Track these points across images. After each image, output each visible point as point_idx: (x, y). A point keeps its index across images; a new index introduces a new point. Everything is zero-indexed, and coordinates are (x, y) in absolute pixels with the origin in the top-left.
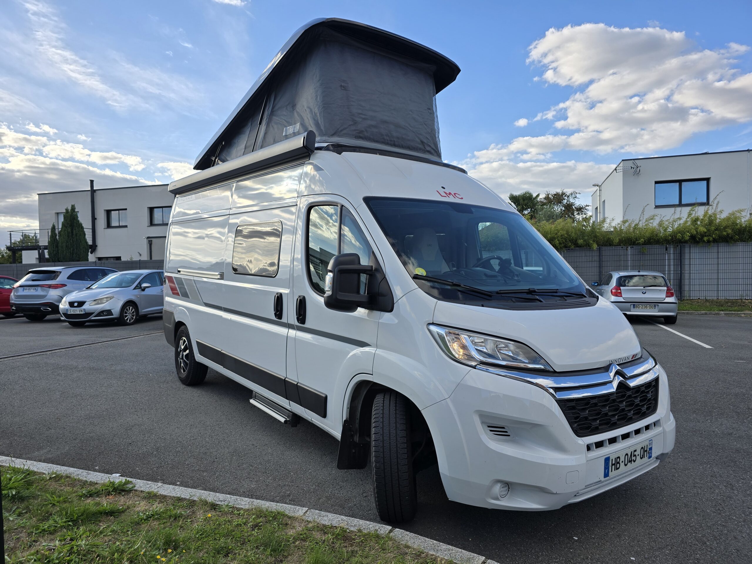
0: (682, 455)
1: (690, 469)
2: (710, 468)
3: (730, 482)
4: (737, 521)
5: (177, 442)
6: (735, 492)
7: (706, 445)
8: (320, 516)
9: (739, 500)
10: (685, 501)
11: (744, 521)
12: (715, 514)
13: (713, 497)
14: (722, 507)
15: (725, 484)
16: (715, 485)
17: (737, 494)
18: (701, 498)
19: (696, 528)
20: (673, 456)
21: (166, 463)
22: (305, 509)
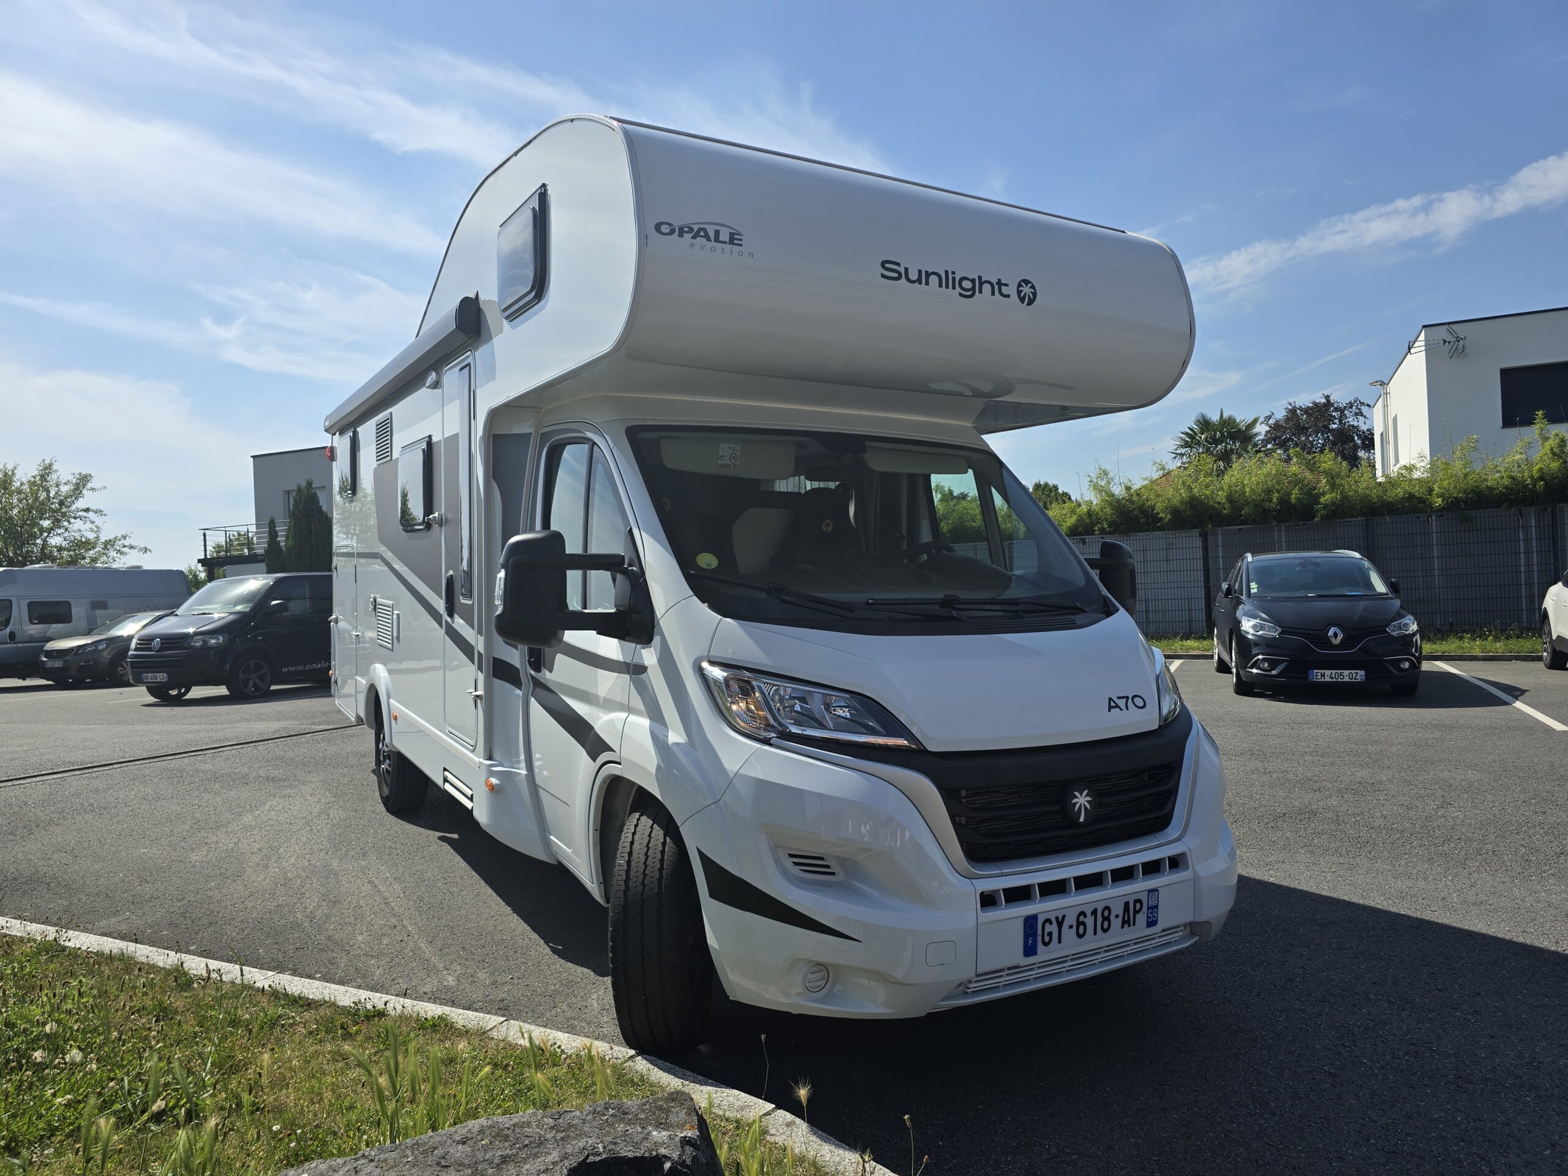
21: (316, 943)
22: (500, 1019)
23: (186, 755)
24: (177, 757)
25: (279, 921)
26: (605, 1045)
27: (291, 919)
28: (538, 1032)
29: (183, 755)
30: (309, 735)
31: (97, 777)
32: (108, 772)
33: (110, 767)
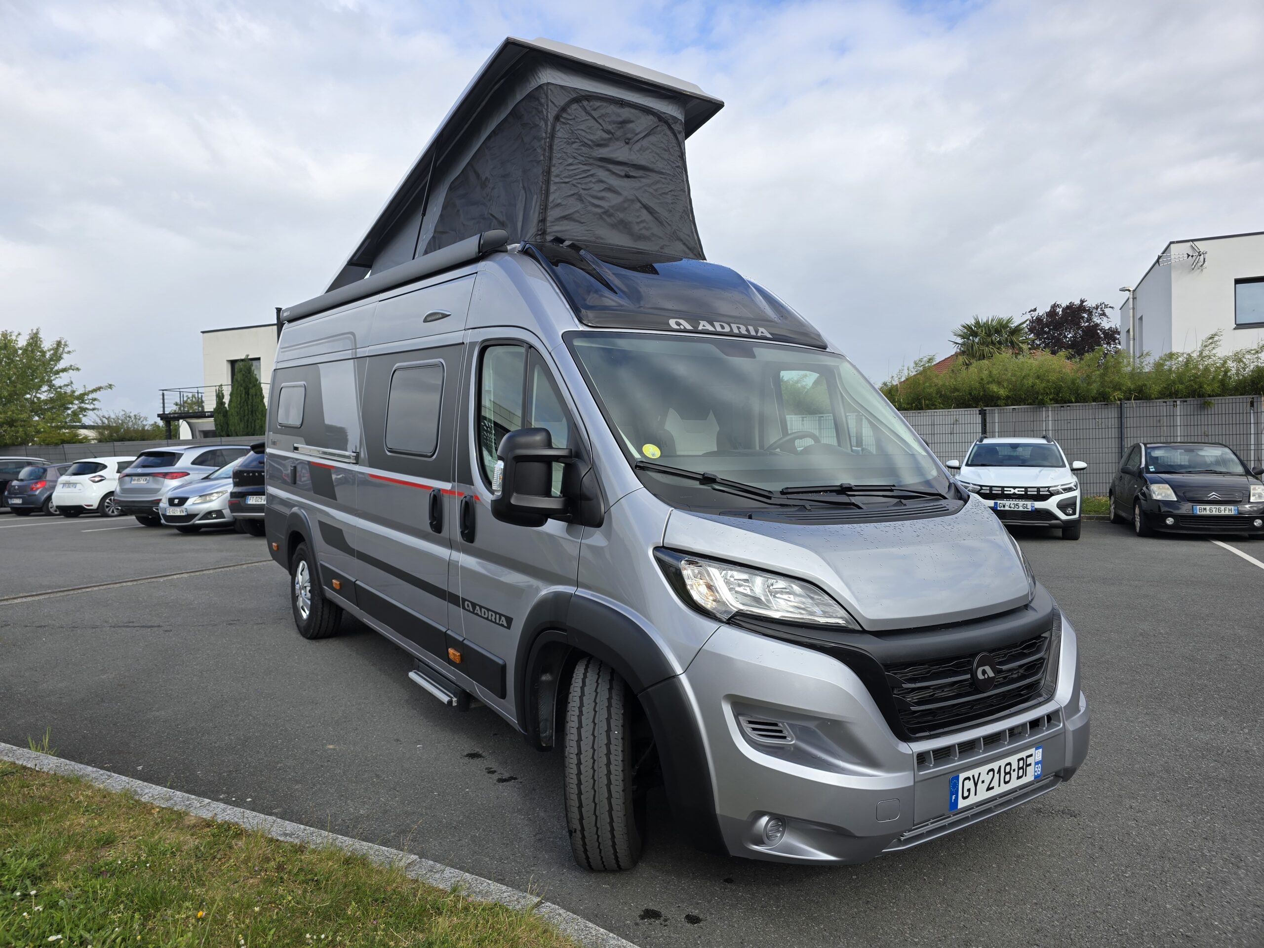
0: (1162, 794)
1: (1167, 822)
2: (1207, 822)
3: (1237, 851)
4: (1219, 929)
5: (282, 730)
6: (1241, 872)
7: (1221, 776)
8: (431, 871)
9: (1241, 889)
10: (1129, 884)
11: (1235, 932)
12: (1180, 913)
13: (1189, 880)
14: (1202, 901)
15: (1225, 856)
16: (1203, 855)
17: (1242, 876)
18: (1164, 879)
19: (1128, 939)
20: (1144, 796)
22: (414, 857)
26: (510, 889)
28: (449, 872)
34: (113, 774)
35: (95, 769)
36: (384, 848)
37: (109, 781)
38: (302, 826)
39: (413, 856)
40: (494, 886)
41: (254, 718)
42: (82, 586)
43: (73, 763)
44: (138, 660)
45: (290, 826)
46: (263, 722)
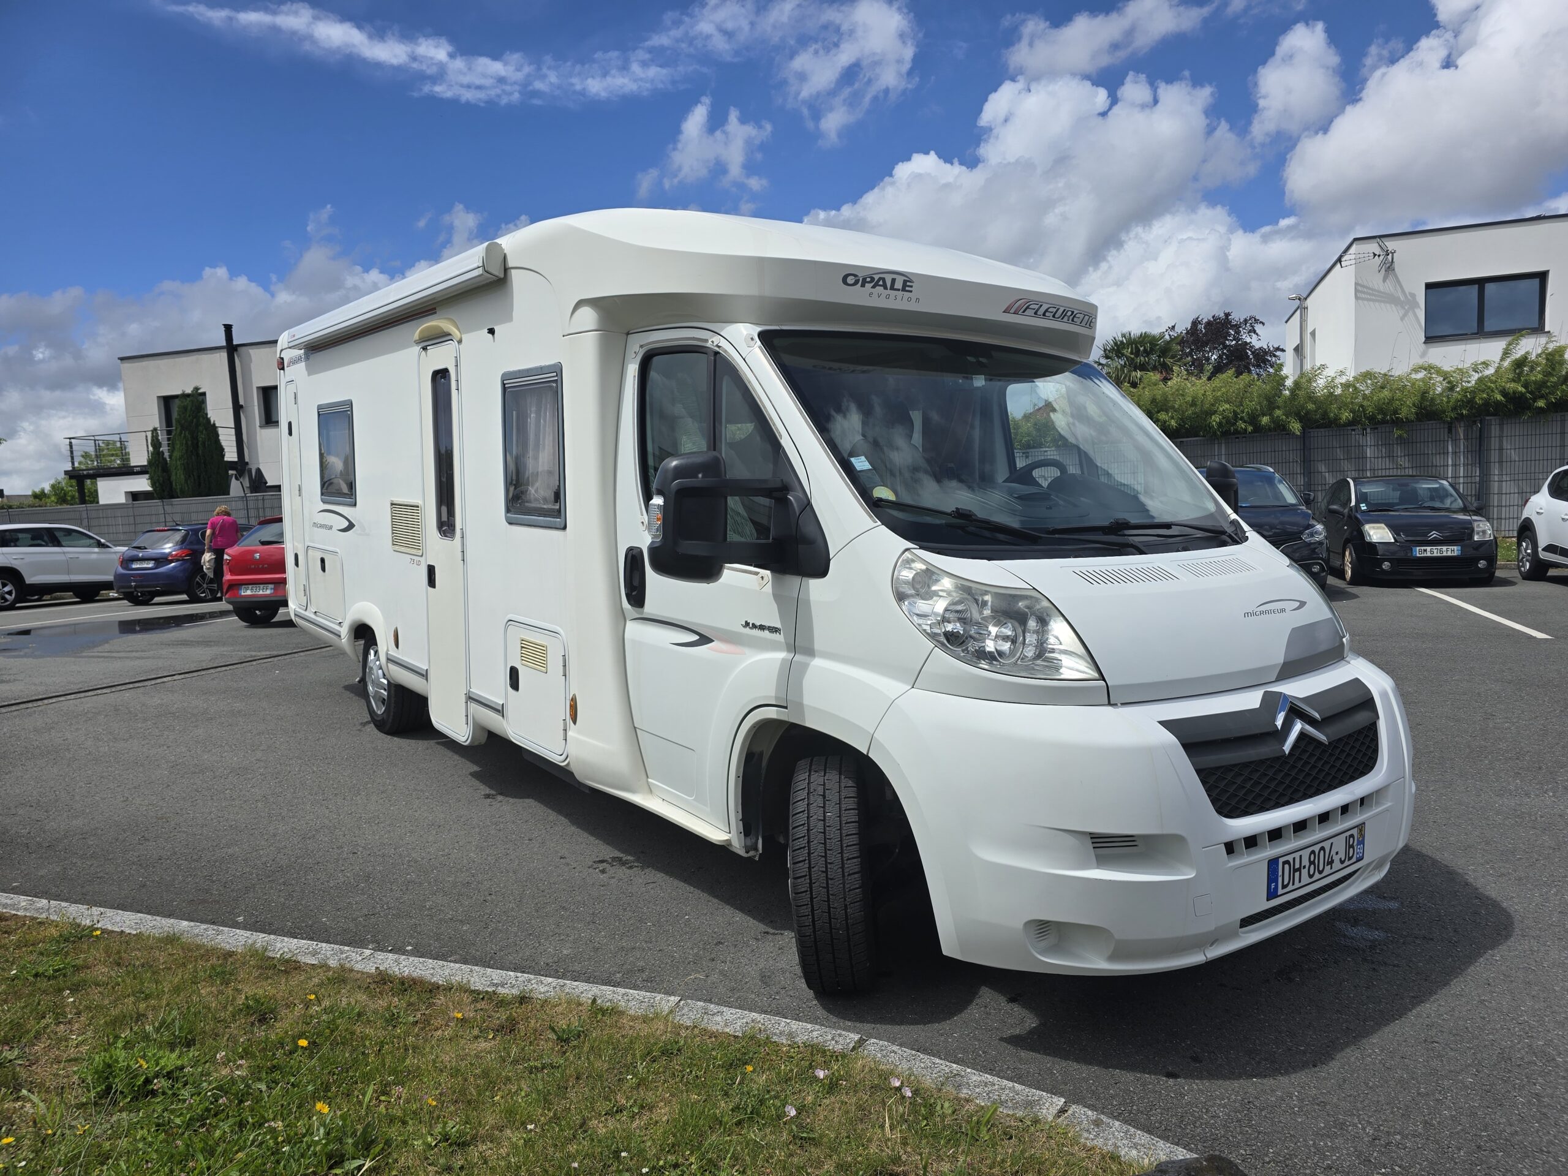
7: (1547, 844)
8: (706, 1013)
19: (1531, 1027)
21: (385, 906)
22: (674, 999)
23: (123, 687)
24: (113, 689)
25: (328, 882)
26: (817, 1027)
27: (343, 880)
28: (729, 1013)
29: (119, 688)
30: (254, 663)
31: (30, 715)
32: (40, 708)
33: (40, 703)
34: (221, 928)
35: (192, 924)
36: (631, 991)
37: (219, 937)
38: (512, 973)
39: (672, 998)
40: (795, 1025)
41: (364, 848)
42: (40, 697)
43: (158, 918)
44: (169, 786)
45: (496, 975)
46: (380, 853)
